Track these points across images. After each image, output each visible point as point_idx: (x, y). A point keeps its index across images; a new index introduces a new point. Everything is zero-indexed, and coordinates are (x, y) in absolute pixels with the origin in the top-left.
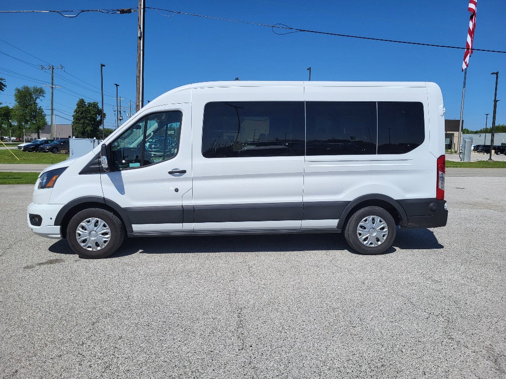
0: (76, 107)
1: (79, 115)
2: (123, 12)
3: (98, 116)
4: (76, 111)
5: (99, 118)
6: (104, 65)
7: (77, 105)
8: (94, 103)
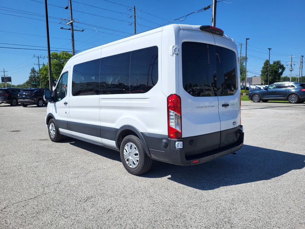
0: (264, 65)
1: (264, 70)
2: (205, 9)
3: (280, 69)
4: (263, 68)
5: (280, 71)
6: (248, 39)
7: (264, 64)
8: (277, 61)
